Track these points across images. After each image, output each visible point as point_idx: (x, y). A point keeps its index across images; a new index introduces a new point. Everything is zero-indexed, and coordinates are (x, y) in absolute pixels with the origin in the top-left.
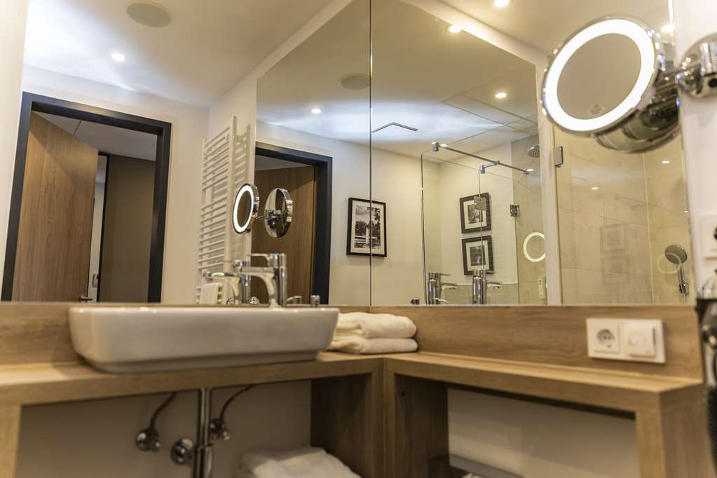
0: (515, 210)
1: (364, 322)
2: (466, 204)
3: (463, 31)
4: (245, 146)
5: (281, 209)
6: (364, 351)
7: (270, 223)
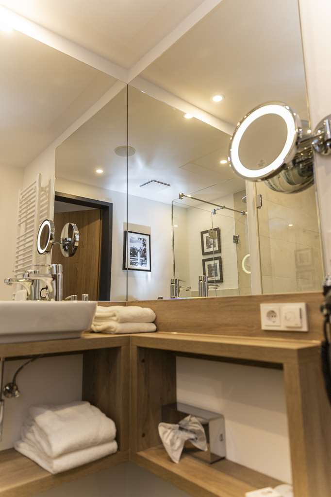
0: (236, 239)
1: (118, 312)
2: (205, 235)
3: (194, 118)
4: (48, 194)
5: (71, 237)
6: (117, 331)
7: (64, 247)
